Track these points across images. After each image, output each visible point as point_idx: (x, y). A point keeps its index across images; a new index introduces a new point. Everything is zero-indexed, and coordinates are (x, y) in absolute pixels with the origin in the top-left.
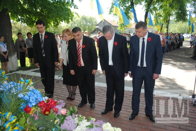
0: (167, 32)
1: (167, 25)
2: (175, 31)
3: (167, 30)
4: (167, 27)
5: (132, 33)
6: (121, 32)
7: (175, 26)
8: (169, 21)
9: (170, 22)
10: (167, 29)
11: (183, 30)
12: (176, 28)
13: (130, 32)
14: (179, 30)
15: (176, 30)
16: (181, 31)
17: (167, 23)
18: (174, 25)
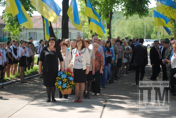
0: (110, 38)
1: (109, 22)
2: (123, 34)
3: (110, 33)
4: (109, 26)
5: (36, 39)
6: (12, 37)
7: (123, 24)
8: (112, 13)
9: (113, 15)
10: (108, 30)
11: (139, 30)
12: (125, 28)
13: (33, 38)
14: (132, 31)
15: (126, 32)
16: (135, 33)
17: (109, 19)
18: (121, 21)
